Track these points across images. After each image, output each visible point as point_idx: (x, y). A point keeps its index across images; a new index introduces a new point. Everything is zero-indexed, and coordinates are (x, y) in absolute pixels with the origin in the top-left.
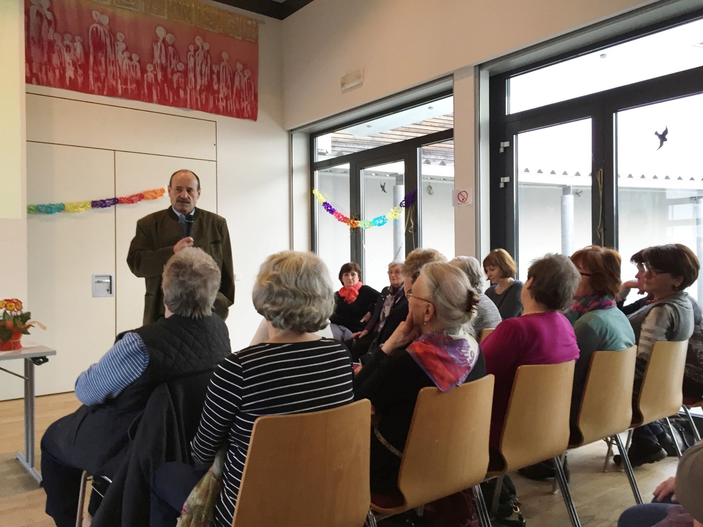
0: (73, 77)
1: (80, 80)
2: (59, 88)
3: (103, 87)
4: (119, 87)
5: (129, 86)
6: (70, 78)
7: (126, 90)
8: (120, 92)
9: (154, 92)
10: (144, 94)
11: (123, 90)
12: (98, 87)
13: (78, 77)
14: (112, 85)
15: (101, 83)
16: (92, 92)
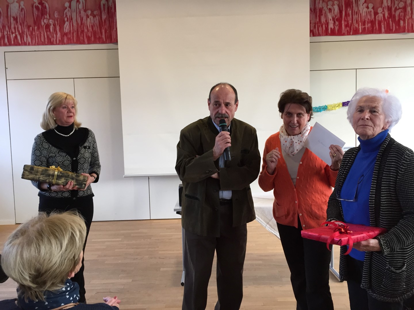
0: (332, 27)
1: (337, 28)
2: (325, 35)
3: (350, 29)
4: (360, 27)
5: (366, 26)
6: (331, 28)
7: (365, 28)
8: (360, 31)
9: (383, 26)
10: (376, 29)
11: (363, 29)
12: (347, 30)
13: (336, 27)
14: (356, 27)
15: (349, 28)
16: (344, 35)
